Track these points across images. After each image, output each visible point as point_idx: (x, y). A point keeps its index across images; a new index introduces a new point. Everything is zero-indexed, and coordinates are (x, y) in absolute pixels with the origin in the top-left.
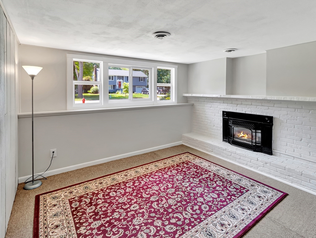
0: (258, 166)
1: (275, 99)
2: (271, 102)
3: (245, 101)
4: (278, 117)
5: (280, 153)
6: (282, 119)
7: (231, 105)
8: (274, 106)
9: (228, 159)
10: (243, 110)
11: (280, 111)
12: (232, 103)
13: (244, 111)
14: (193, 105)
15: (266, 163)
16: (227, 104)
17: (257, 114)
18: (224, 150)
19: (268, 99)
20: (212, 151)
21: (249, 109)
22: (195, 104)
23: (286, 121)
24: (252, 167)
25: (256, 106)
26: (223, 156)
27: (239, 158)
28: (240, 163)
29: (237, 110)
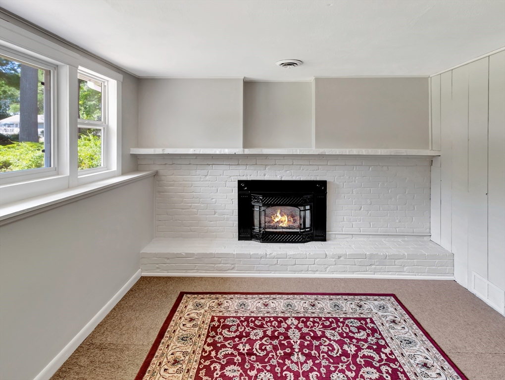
0: (326, 266)
1: (338, 154)
2: (324, 158)
3: (282, 158)
4: (332, 181)
5: (335, 234)
6: (338, 183)
7: (252, 168)
8: (327, 165)
9: (270, 273)
10: (276, 176)
11: (335, 171)
12: (256, 164)
13: (278, 177)
14: (156, 175)
15: (339, 257)
16: (245, 167)
17: (302, 179)
18: (261, 258)
19: (327, 154)
20: (233, 269)
21: (288, 172)
22: (162, 172)
23: (342, 185)
24: (317, 271)
25: (300, 166)
26: (260, 271)
27: (294, 263)
28: (294, 271)
29: (265, 175)
